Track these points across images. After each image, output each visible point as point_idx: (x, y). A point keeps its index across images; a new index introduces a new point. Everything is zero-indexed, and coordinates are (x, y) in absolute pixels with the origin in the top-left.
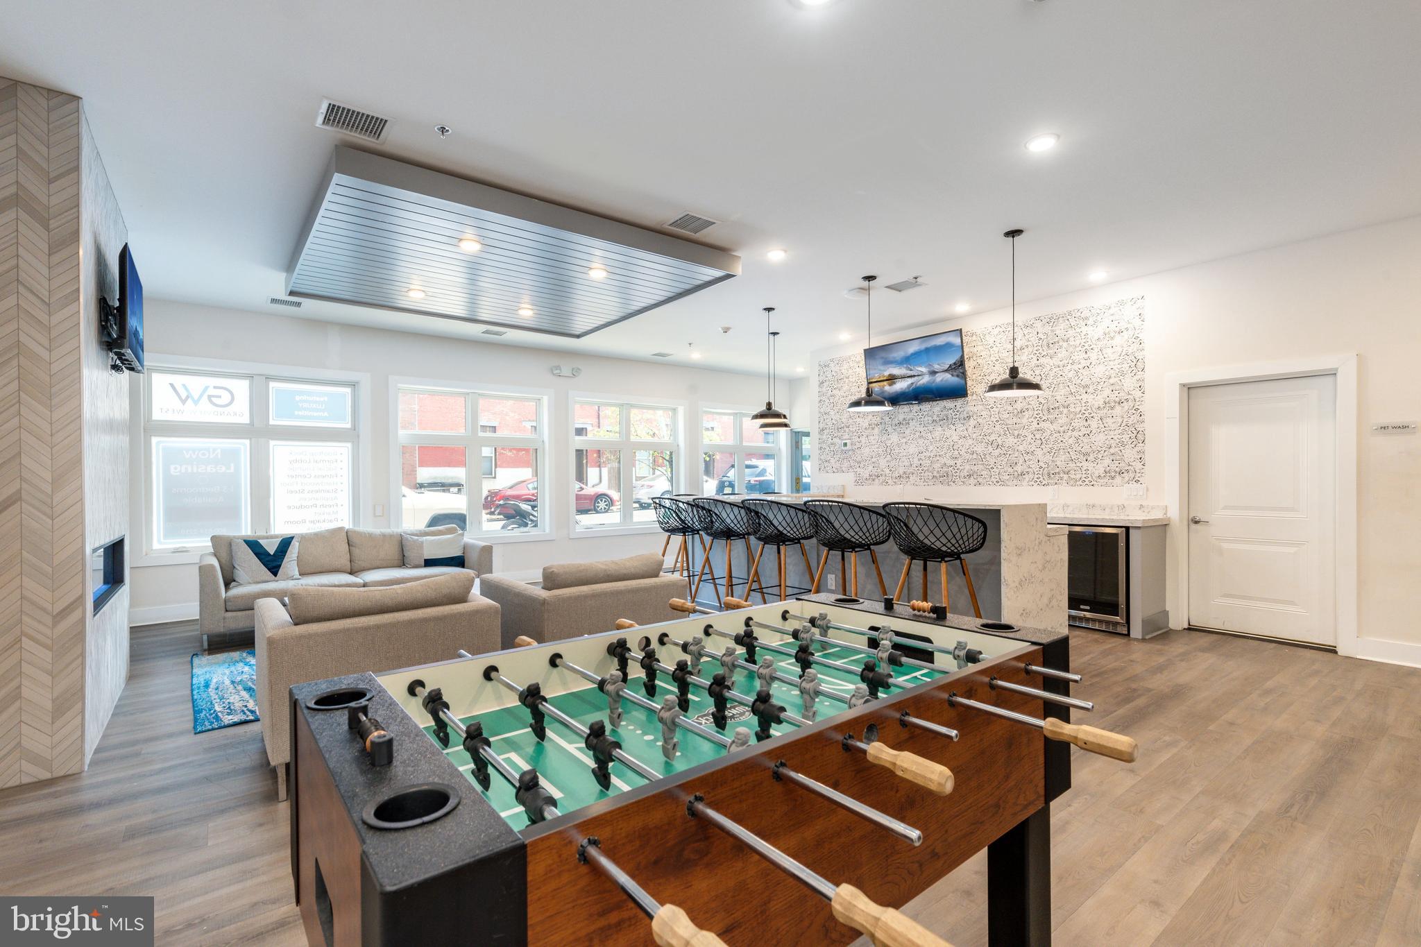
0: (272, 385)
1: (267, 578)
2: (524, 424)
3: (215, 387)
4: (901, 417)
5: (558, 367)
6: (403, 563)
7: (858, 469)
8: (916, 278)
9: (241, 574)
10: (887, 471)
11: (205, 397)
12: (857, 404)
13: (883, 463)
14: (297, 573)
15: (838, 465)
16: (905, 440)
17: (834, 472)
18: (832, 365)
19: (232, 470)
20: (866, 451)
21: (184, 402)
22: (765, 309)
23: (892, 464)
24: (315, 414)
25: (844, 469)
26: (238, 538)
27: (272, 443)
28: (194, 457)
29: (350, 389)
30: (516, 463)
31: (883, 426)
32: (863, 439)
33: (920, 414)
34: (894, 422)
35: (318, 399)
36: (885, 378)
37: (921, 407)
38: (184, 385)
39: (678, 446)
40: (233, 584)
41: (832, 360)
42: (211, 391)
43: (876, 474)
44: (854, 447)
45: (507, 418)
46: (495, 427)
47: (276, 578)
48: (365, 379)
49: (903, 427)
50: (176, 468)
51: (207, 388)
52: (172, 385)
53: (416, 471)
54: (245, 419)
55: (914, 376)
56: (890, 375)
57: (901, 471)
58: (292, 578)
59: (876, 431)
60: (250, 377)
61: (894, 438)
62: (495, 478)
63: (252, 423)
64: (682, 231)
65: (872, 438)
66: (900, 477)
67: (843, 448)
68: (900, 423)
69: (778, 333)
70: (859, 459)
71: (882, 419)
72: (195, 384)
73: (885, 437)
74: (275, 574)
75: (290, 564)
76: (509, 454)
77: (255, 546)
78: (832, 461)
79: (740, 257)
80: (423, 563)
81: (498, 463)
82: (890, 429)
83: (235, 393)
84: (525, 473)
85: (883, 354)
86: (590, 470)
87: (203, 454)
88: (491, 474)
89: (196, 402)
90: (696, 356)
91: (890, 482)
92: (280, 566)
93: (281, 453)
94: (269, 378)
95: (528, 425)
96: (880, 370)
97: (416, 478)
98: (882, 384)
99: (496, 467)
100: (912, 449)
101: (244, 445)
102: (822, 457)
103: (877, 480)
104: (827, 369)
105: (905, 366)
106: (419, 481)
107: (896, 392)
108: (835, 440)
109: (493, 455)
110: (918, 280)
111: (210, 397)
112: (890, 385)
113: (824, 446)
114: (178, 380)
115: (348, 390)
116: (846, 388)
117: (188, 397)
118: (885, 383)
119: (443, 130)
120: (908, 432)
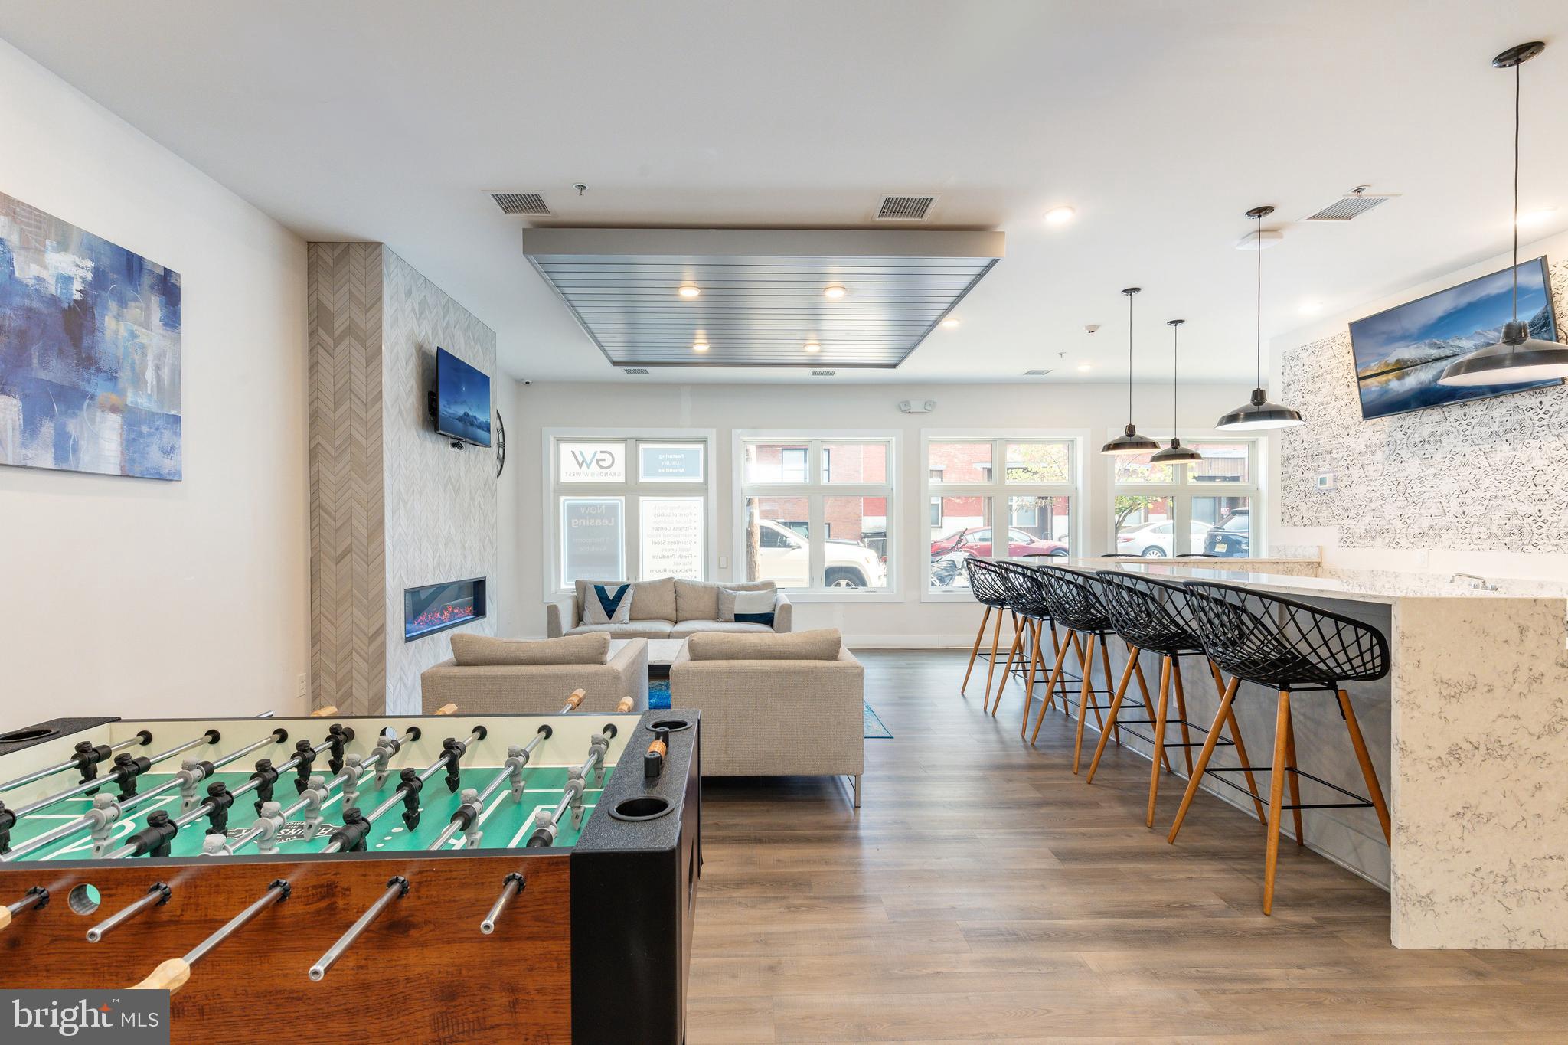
0: (642, 446)
1: (603, 621)
2: (974, 465)
3: (602, 452)
4: (1426, 431)
5: (907, 403)
6: (716, 617)
7: (1346, 521)
8: (1359, 191)
9: (587, 616)
10: (1398, 524)
11: (594, 461)
12: (1232, 418)
13: (1391, 510)
14: (627, 617)
15: (1311, 514)
16: (1433, 470)
17: (1305, 525)
18: (1304, 354)
19: (612, 524)
20: (1361, 491)
21: (580, 466)
22: (1124, 291)
23: (1408, 511)
24: (675, 471)
25: (1321, 520)
26: (590, 583)
27: (641, 498)
28: (587, 512)
29: (702, 445)
30: (964, 510)
31: (1392, 447)
32: (1355, 472)
33: (1464, 423)
34: (1411, 441)
35: (676, 457)
36: (1389, 368)
37: (1466, 410)
38: (581, 452)
39: (1076, 489)
40: (582, 622)
41: (1304, 348)
42: (599, 456)
43: (1378, 528)
44: (1339, 485)
45: (956, 460)
46: (942, 471)
47: (610, 621)
48: (711, 434)
49: (1431, 448)
50: (575, 522)
51: (596, 453)
52: (573, 452)
53: (861, 520)
54: (622, 479)
55: (1447, 357)
56: (1398, 361)
57: (1425, 524)
58: (621, 622)
59: (1379, 456)
60: (624, 440)
61: (1413, 467)
62: (941, 527)
63: (626, 482)
64: (902, 219)
65: (1371, 468)
66: (1422, 534)
67: (1319, 486)
68: (1423, 442)
69: (1182, 321)
70: (1348, 504)
71: (1390, 436)
72: (588, 450)
73: (1396, 465)
74: (610, 617)
75: (623, 611)
76: (958, 501)
77: (600, 590)
78: (1303, 507)
79: (1004, 232)
80: (733, 618)
81: (945, 511)
82: (1404, 453)
83: (615, 456)
84: (976, 522)
85: (1385, 327)
86: (1055, 518)
87: (593, 510)
88: (937, 524)
89: (588, 466)
90: (1084, 368)
91: (1403, 542)
92: (614, 610)
93: (648, 506)
94: (638, 440)
95: (979, 467)
96: (1380, 355)
97: (861, 528)
98: (1383, 378)
99: (942, 516)
100: (1448, 486)
101: (620, 501)
102: (1287, 502)
103: (1379, 540)
104: (1296, 362)
105: (1427, 341)
106: (864, 530)
107: (1411, 389)
108: (1308, 474)
109: (940, 503)
110: (1363, 193)
111: (598, 460)
112: (1399, 378)
113: (1289, 484)
114: (578, 447)
115: (701, 446)
116: (1326, 389)
117: (583, 462)
118: (1390, 376)
119: (582, 187)
120: (1438, 456)
